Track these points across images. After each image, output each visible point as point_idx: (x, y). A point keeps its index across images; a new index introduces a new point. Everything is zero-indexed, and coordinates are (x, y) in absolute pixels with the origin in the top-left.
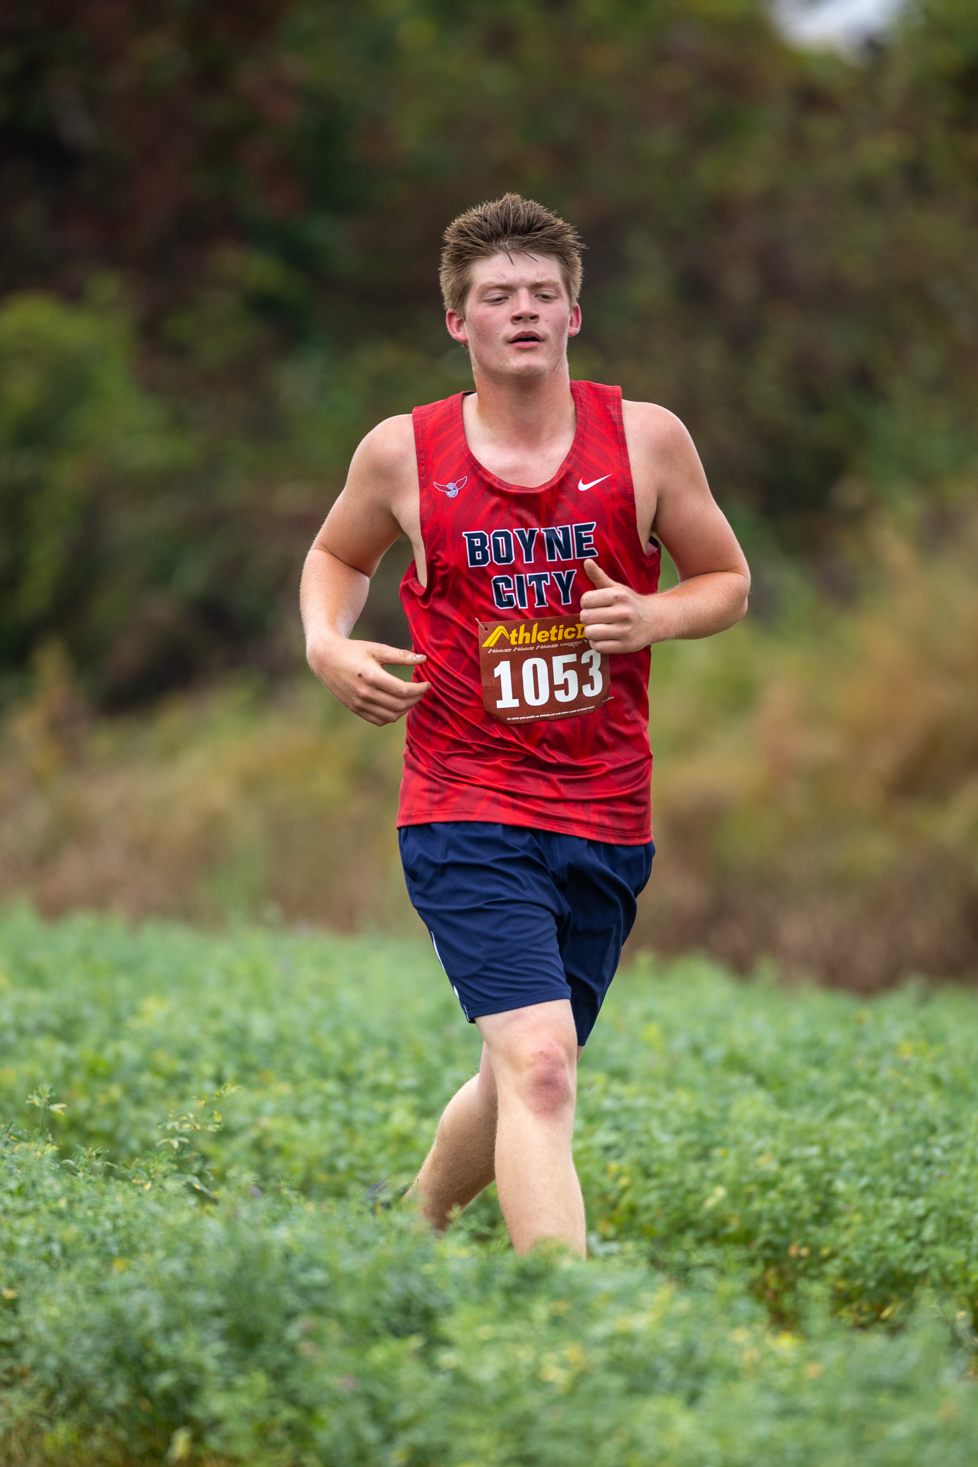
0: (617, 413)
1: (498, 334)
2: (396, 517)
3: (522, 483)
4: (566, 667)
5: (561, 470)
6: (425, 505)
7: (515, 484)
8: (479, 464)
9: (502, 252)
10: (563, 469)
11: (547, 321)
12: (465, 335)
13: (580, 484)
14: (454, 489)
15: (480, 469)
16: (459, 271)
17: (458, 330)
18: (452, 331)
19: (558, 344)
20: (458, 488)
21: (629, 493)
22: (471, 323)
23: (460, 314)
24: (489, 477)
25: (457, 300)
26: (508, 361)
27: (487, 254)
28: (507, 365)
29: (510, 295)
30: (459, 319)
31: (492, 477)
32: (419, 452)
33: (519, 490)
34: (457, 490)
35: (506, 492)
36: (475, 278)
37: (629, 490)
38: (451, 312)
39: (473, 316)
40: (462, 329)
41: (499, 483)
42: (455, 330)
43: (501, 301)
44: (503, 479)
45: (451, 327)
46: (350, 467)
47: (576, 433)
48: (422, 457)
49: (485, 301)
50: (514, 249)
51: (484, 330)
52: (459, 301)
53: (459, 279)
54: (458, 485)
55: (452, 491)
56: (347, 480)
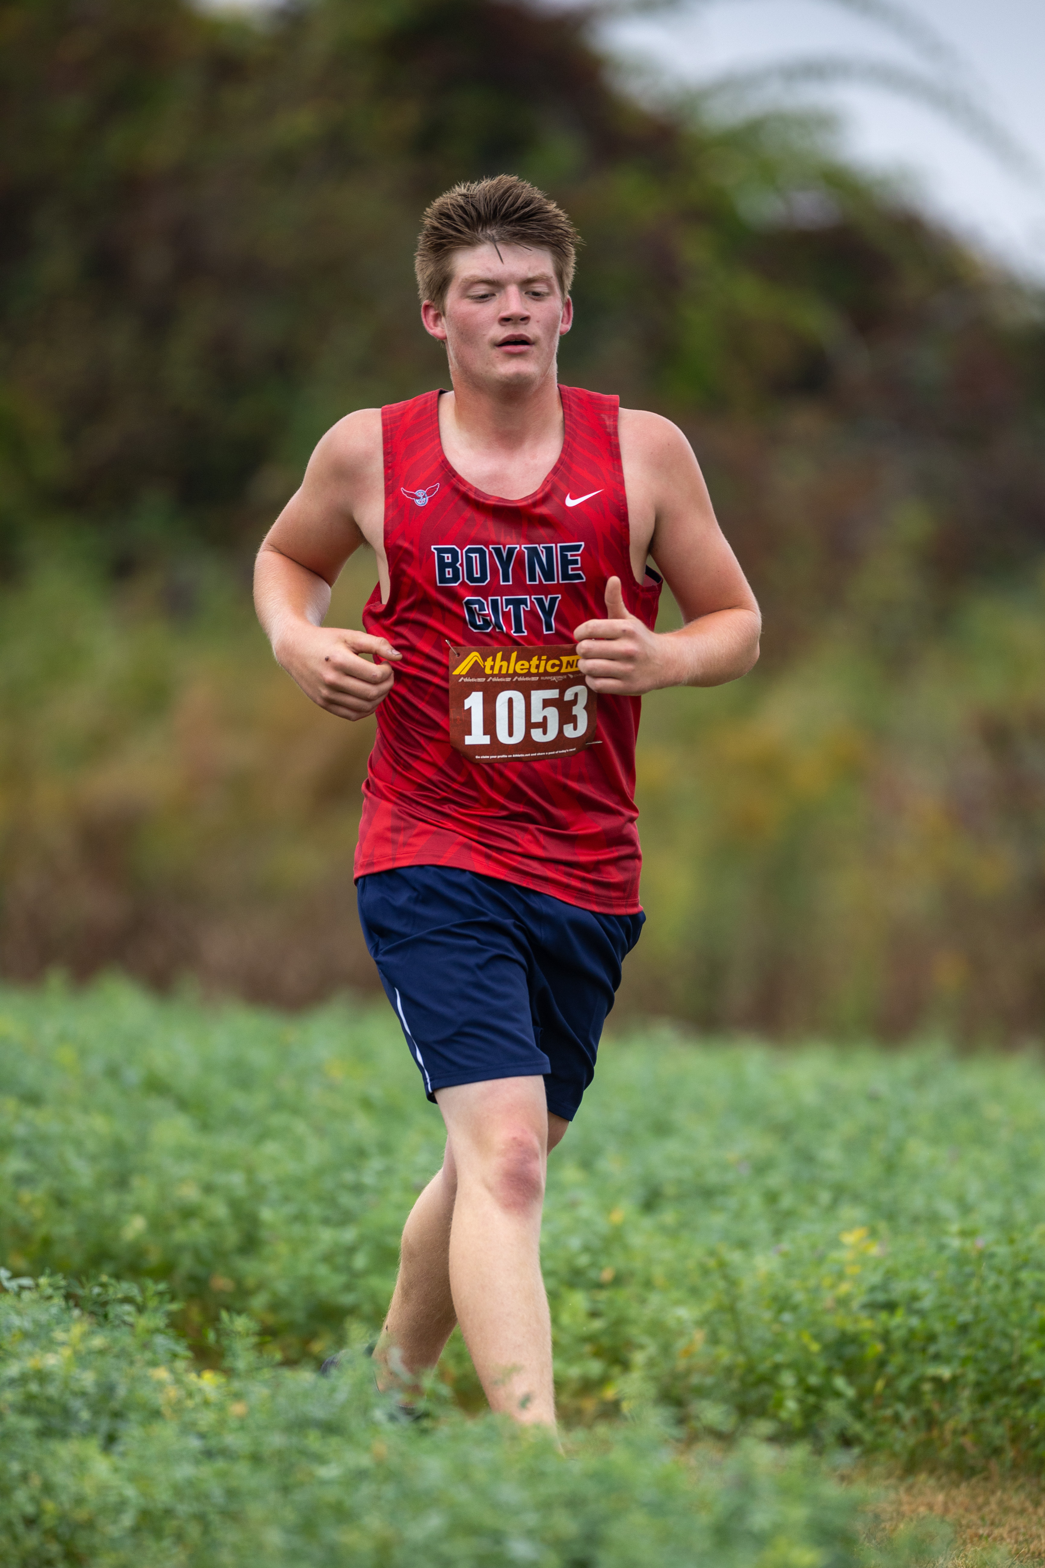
0: (612, 423)
1: (484, 335)
2: (358, 523)
3: (501, 494)
4: (546, 703)
5: (546, 482)
6: (390, 513)
7: (493, 495)
8: (455, 471)
9: (488, 242)
10: (548, 482)
11: (538, 322)
12: (443, 332)
13: (568, 498)
14: (424, 497)
15: (454, 476)
16: (438, 260)
17: (435, 325)
18: (428, 325)
19: (549, 346)
20: (428, 496)
21: (622, 511)
22: (451, 320)
23: (438, 308)
24: (464, 486)
25: (435, 292)
26: (494, 366)
27: (471, 243)
28: (493, 370)
29: (497, 292)
30: (437, 312)
31: (468, 486)
32: (386, 454)
33: (498, 501)
34: (427, 498)
35: (483, 504)
36: (457, 270)
37: (622, 508)
38: (427, 304)
39: (454, 313)
40: (439, 323)
41: (475, 493)
42: (431, 324)
43: (487, 299)
44: (480, 489)
45: (426, 321)
46: (308, 466)
47: (564, 443)
48: (389, 459)
49: (469, 297)
50: (503, 239)
51: (467, 330)
52: (437, 293)
53: (438, 268)
54: (428, 493)
55: (422, 499)
56: (304, 480)
